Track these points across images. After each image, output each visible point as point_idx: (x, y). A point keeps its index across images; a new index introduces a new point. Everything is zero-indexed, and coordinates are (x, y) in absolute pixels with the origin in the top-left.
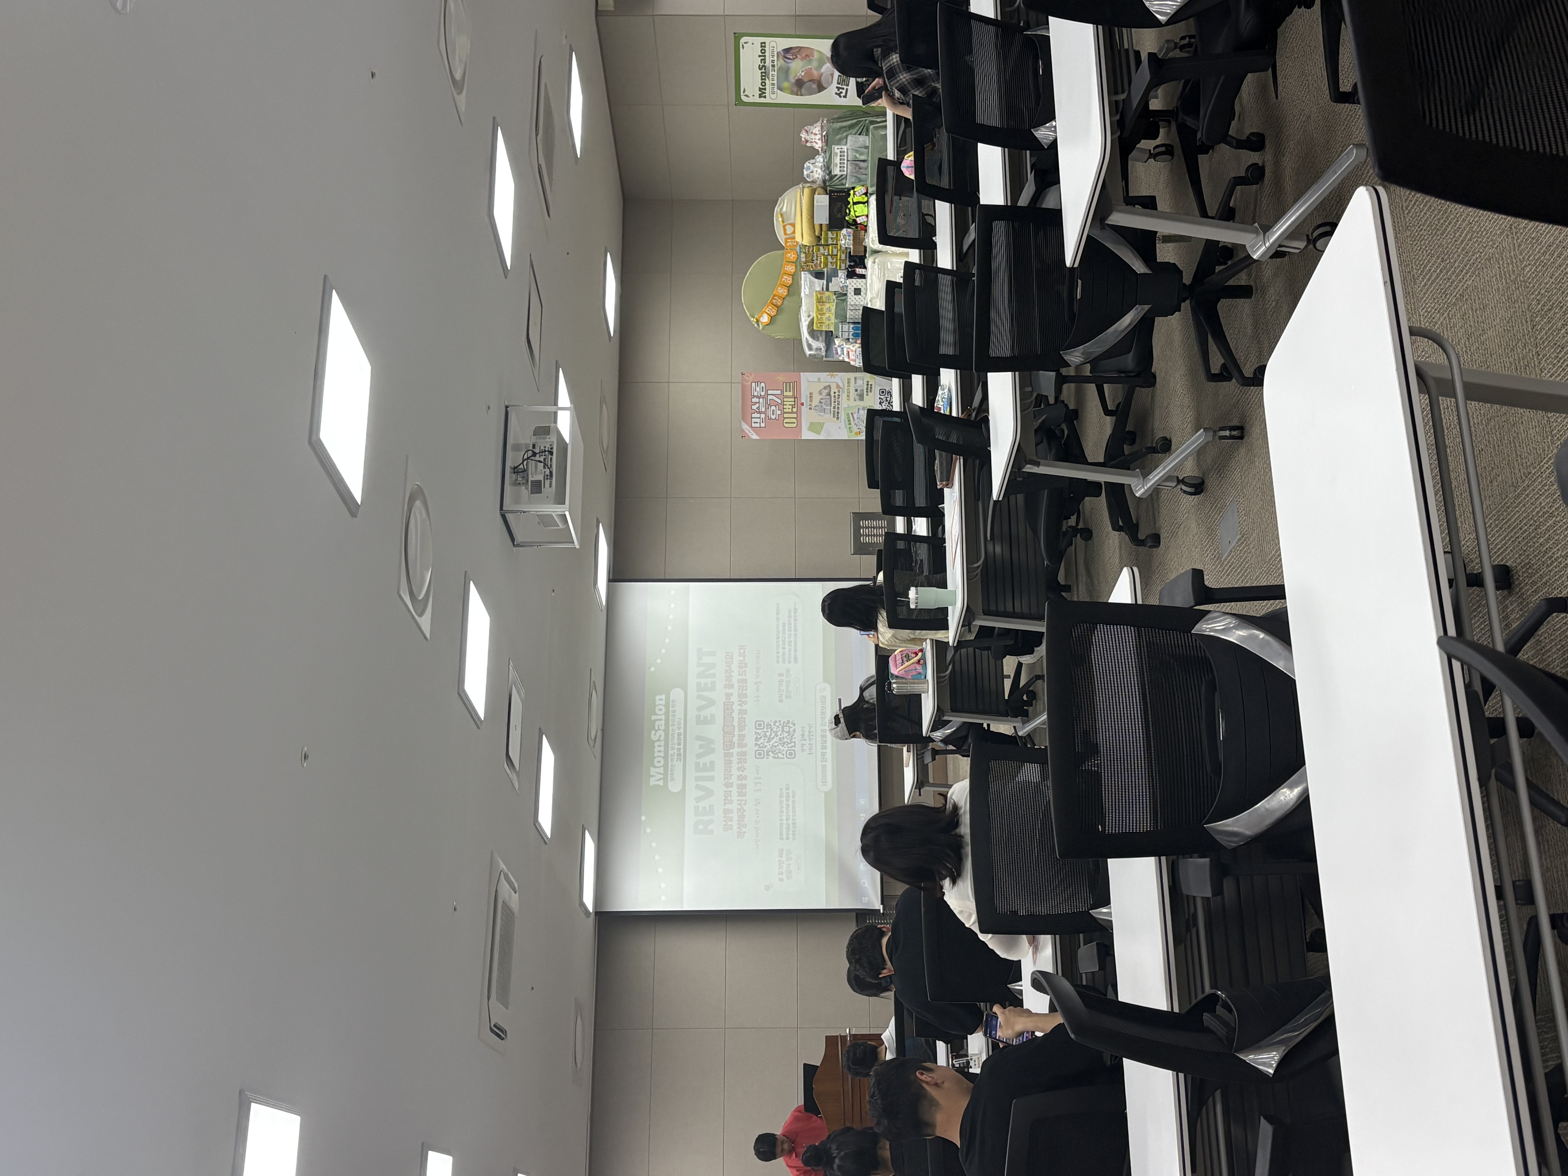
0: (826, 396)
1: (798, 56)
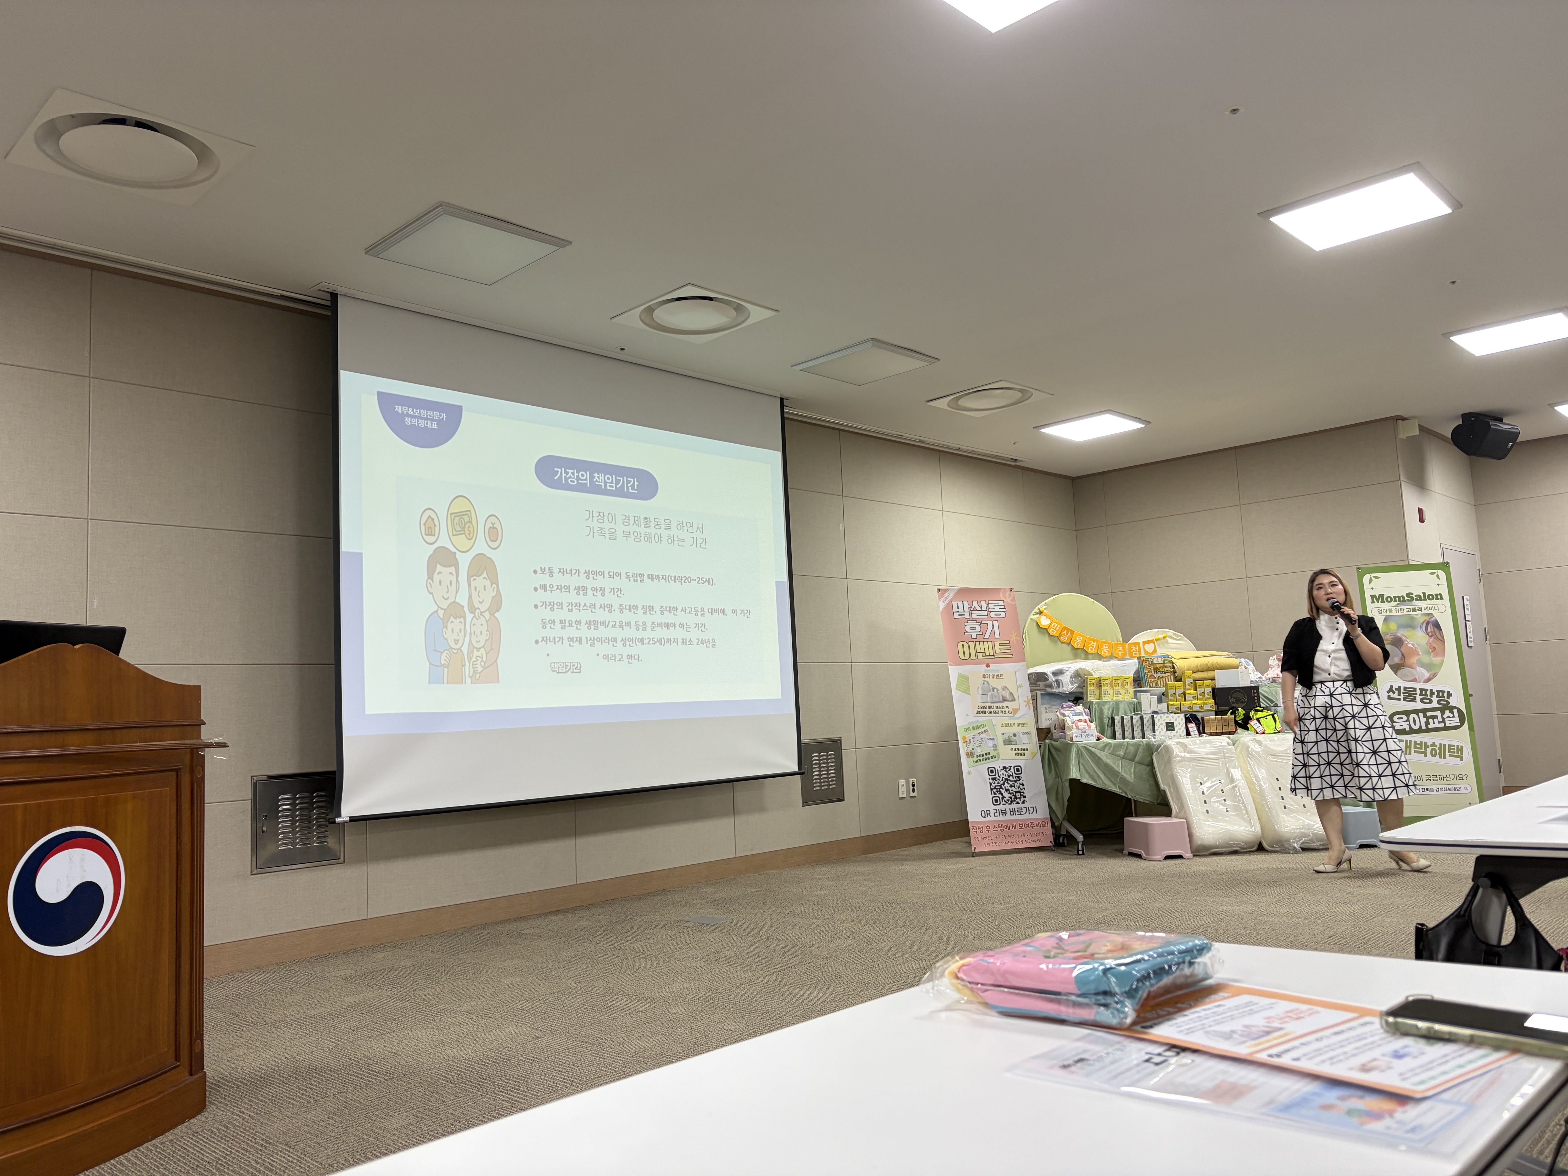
0: (1002, 696)
1: (1433, 638)
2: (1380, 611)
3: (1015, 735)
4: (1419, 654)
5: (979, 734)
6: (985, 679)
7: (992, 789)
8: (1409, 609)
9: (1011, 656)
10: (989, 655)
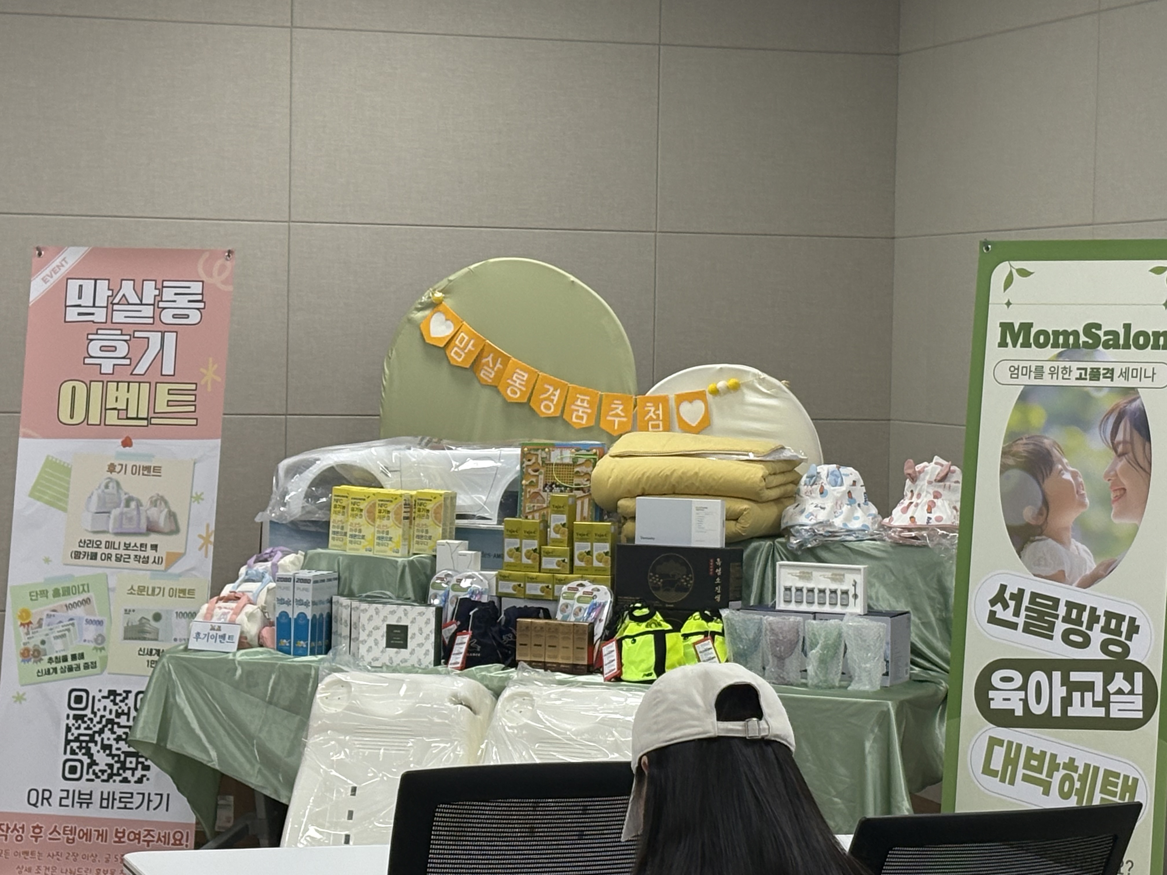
0: (148, 519)
1: (1123, 462)
2: (1015, 372)
3: (157, 617)
4: (1083, 505)
5: (68, 607)
6: (114, 475)
7: (68, 742)
8: (1083, 372)
9: (194, 422)
10: (137, 418)
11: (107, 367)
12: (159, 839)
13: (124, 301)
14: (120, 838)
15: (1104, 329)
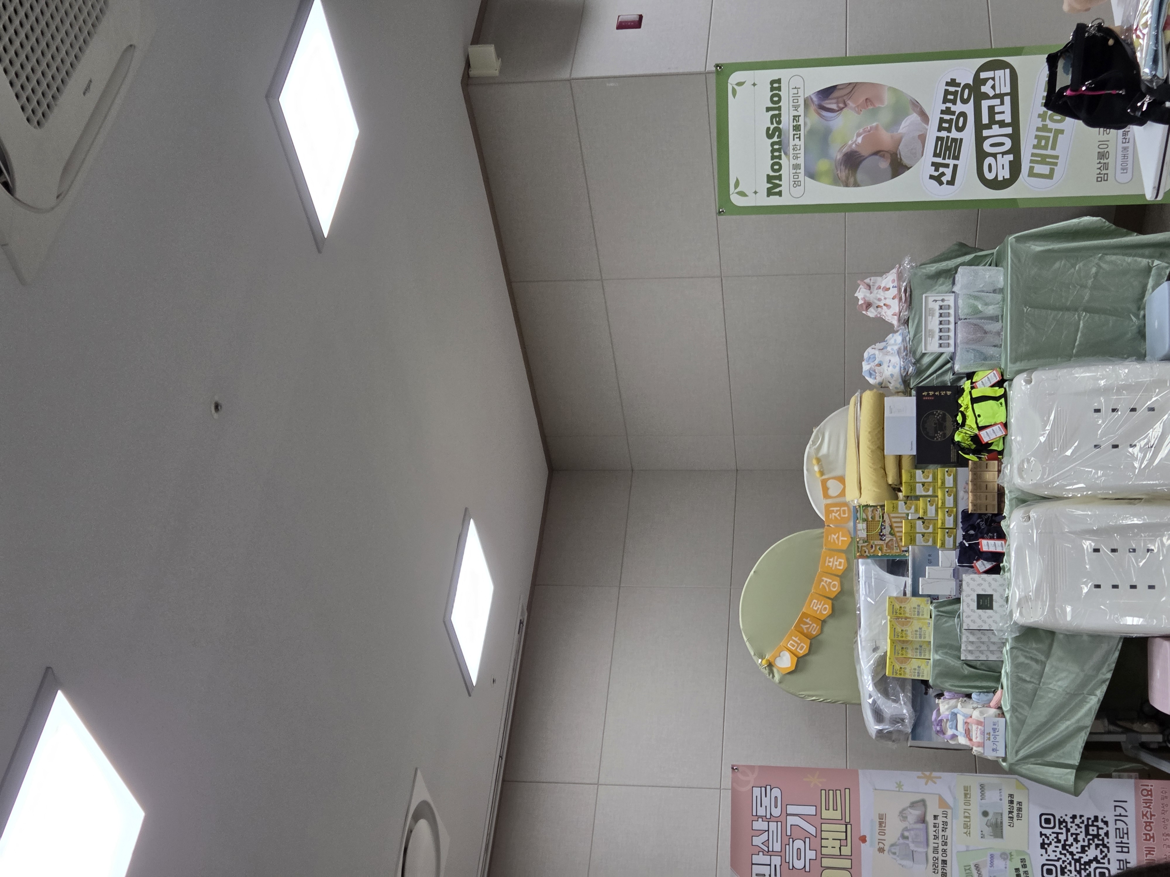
0: (916, 823)
1: (849, 102)
2: (797, 184)
3: (985, 814)
4: (876, 127)
6: (886, 848)
8: (796, 136)
9: (847, 791)
10: (846, 832)
11: (811, 855)
12: (1148, 807)
13: (766, 843)
14: (1151, 837)
15: (769, 125)
